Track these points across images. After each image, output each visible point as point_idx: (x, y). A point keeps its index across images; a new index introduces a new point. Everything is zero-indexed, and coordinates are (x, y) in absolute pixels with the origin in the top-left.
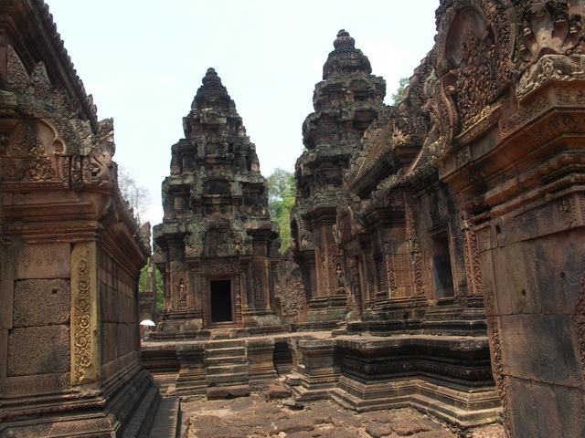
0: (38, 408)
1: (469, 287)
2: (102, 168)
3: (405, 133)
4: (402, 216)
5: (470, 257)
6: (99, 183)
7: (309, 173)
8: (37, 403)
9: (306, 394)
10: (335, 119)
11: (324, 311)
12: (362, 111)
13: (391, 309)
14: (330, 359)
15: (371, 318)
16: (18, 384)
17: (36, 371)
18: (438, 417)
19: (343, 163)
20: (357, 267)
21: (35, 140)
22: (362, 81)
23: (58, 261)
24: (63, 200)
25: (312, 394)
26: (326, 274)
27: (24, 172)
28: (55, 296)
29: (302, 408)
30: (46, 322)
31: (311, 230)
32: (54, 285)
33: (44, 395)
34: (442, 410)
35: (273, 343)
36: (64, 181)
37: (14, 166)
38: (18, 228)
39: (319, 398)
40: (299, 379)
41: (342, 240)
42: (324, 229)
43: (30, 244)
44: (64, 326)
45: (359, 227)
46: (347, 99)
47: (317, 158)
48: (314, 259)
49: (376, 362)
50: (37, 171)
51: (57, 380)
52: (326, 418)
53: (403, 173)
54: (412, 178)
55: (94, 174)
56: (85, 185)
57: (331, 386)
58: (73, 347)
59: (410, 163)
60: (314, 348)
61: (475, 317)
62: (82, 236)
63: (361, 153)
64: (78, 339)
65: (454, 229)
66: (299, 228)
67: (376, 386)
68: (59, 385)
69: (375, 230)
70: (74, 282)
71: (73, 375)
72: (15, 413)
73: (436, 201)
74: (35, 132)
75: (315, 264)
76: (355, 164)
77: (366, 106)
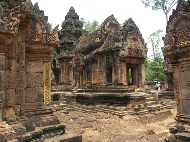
0: (36, 113)
1: (118, 81)
2: (56, 39)
3: (100, 39)
4: (97, 61)
5: (120, 73)
6: (55, 43)
7: (61, 46)
8: (35, 111)
9: (69, 109)
10: (69, 32)
11: (64, 86)
12: (77, 31)
13: (93, 86)
14: (75, 99)
15: (85, 89)
16: (28, 105)
17: (33, 101)
18: (112, 114)
19: (71, 45)
20: (79, 74)
21: (36, 27)
22: (77, 22)
23: (40, 67)
24: (44, 47)
25: (71, 109)
26: (64, 76)
27: (32, 37)
28: (38, 78)
29: (68, 113)
30: (36, 86)
31: (60, 63)
32: (38, 74)
33: (36, 109)
34: (114, 112)
35: (53, 95)
36: (45, 41)
37: (29, 34)
38: (28, 55)
39: (72, 110)
40: (65, 105)
41: (75, 66)
42: (64, 63)
43: (31, 61)
44: (42, 88)
45: (83, 63)
46: (73, 27)
47: (64, 42)
48: (60, 71)
49: (92, 100)
50: (36, 37)
51: (40, 104)
52: (80, 115)
53: (98, 50)
54: (102, 51)
55: (54, 41)
56: (51, 44)
57: (75, 107)
58: (44, 94)
59: (100, 47)
60: (71, 96)
61: (121, 89)
62: (47, 60)
63: (79, 42)
64: (46, 92)
65: (114, 66)
66: (56, 62)
67: (92, 107)
68: (40, 105)
69: (88, 64)
70: (44, 74)
71: (45, 103)
72: (29, 114)
73: (109, 58)
74: (36, 24)
75: (60, 72)
76: (78, 45)
77: (78, 30)
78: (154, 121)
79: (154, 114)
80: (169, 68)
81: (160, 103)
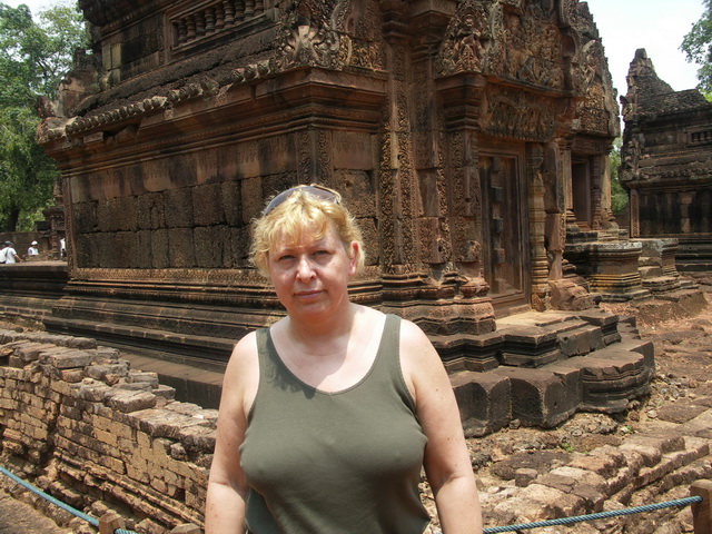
78: (673, 317)
79: (669, 299)
80: (648, 168)
81: (667, 273)
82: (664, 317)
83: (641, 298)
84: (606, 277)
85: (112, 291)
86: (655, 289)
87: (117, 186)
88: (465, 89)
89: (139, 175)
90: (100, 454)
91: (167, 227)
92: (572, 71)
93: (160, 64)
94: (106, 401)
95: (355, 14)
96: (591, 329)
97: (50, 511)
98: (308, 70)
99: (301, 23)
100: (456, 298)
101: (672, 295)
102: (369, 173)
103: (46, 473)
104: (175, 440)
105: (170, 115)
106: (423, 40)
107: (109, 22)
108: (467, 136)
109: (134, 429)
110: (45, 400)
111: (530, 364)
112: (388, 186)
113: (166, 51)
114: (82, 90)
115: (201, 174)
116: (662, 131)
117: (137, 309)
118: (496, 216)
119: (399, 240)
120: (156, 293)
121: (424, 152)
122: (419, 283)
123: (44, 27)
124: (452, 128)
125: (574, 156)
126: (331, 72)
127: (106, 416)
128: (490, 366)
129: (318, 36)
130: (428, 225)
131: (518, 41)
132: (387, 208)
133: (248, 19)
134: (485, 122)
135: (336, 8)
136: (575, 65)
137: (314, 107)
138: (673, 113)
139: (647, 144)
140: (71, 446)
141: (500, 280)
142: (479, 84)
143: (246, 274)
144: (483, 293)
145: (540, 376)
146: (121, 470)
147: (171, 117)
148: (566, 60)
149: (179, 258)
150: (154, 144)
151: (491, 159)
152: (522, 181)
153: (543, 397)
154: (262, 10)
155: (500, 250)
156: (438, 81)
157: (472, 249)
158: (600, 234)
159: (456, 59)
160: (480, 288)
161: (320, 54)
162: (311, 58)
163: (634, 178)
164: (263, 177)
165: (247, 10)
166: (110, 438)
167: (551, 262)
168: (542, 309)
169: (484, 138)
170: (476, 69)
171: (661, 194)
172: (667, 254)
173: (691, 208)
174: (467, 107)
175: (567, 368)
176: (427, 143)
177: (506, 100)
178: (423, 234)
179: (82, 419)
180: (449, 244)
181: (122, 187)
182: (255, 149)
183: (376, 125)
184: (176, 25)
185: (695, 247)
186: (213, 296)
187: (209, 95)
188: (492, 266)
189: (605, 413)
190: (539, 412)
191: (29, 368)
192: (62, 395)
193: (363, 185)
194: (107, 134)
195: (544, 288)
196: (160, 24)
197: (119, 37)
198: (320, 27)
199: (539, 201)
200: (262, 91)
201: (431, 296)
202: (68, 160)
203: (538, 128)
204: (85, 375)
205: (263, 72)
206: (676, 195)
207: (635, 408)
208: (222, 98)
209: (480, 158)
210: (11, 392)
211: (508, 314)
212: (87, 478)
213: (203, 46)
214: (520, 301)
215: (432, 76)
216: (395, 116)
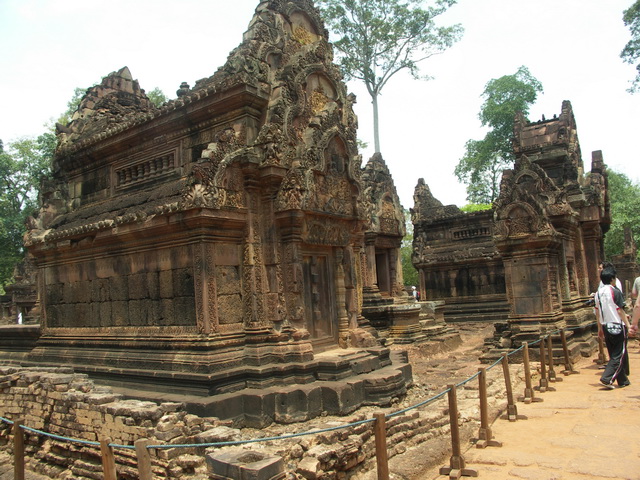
78: (441, 351)
79: (438, 340)
80: (429, 256)
81: (439, 323)
82: (435, 352)
83: (421, 340)
84: (399, 327)
85: (72, 342)
86: (430, 335)
87: (78, 274)
88: (292, 218)
89: (93, 267)
90: (80, 432)
91: (111, 300)
92: (357, 205)
93: (107, 197)
94: (85, 400)
95: (228, 177)
96: (372, 357)
97: (46, 471)
98: (200, 209)
99: (196, 183)
100: (290, 341)
101: (440, 337)
102: (237, 267)
103: (42, 449)
104: (129, 416)
105: (115, 231)
106: (268, 190)
107: (75, 169)
108: (294, 245)
109: (103, 413)
110: (43, 405)
111: (333, 379)
112: (248, 275)
113: (112, 189)
114: (55, 211)
115: (134, 268)
116: (436, 231)
117: (89, 353)
118: (315, 291)
119: (255, 307)
120: (103, 343)
121: (269, 255)
122: (267, 333)
123: (11, 153)
124: (285, 240)
125: (376, 249)
126: (213, 210)
127: (85, 408)
128: (310, 381)
129: (206, 190)
130: (272, 298)
131: (324, 190)
132: (247, 288)
133: (164, 173)
134: (305, 236)
135: (217, 173)
136: (359, 202)
137: (203, 230)
138: (442, 220)
139: (428, 239)
140: (61, 430)
141: (318, 330)
142: (300, 215)
143: (162, 329)
144: (306, 337)
145: (338, 385)
146: (94, 438)
147: (116, 232)
148: (354, 198)
149: (119, 320)
150: (104, 248)
151: (311, 257)
152: (331, 270)
153: (339, 396)
154: (173, 168)
155: (318, 311)
156: (276, 214)
157: (299, 311)
158: (395, 299)
159: (286, 202)
160: (303, 335)
161: (207, 200)
162: (202, 203)
163: (421, 262)
164: (173, 270)
165: (164, 167)
166: (88, 421)
167: (350, 318)
168: (345, 347)
169: (306, 245)
170: (298, 207)
171: (438, 272)
172: (438, 311)
173: (456, 280)
174: (294, 228)
175: (355, 380)
176: (271, 249)
177: (317, 223)
178: (269, 303)
179: (68, 412)
180: (285, 309)
181: (81, 274)
182: (169, 253)
183: (241, 240)
184: (118, 173)
185: (460, 306)
186: (141, 344)
187: (140, 220)
188: (312, 322)
189: (377, 405)
190: (338, 406)
191: (32, 386)
192: (55, 400)
193: (233, 275)
194: (73, 241)
195: (346, 334)
196: (109, 172)
197: (81, 178)
198: (208, 185)
199: (341, 282)
200: (173, 220)
201: (274, 340)
202: (44, 257)
203: (339, 238)
204: (69, 388)
205: (174, 209)
206: (447, 272)
207: (396, 402)
208: (149, 222)
209: (304, 257)
210: (18, 403)
211: (324, 351)
212: (72, 447)
213: (136, 187)
214: (332, 343)
215: (273, 211)
216: (251, 234)
